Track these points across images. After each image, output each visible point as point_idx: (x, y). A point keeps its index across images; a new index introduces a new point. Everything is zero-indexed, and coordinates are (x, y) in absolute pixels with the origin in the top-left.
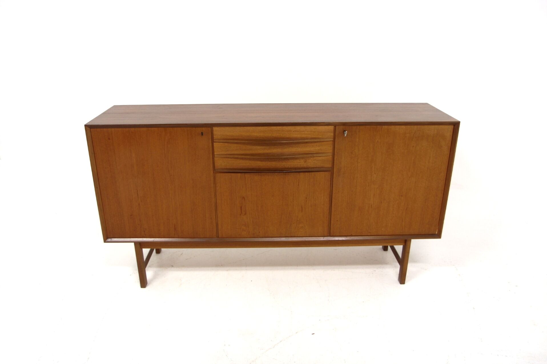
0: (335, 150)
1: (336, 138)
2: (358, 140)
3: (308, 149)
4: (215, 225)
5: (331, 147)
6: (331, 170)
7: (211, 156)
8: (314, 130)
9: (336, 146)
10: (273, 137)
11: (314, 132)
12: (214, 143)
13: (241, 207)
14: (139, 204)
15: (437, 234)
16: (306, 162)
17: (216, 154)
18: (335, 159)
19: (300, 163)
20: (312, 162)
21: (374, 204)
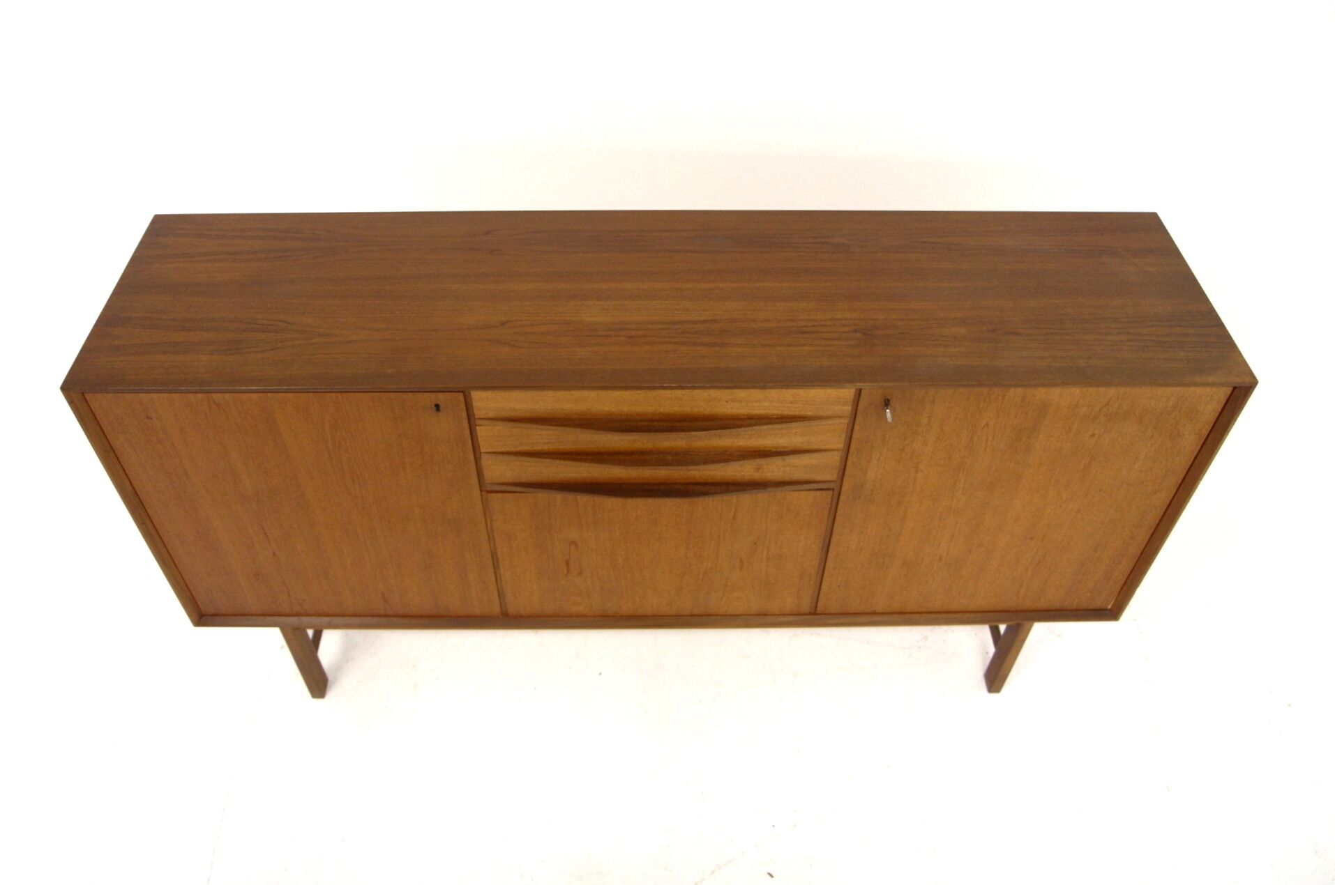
0: (853, 445)
1: (859, 416)
2: (925, 420)
3: (769, 442)
4: (496, 594)
5: (840, 437)
6: (834, 490)
7: (472, 457)
8: (791, 399)
9: (856, 435)
10: (660, 413)
11: (792, 403)
12: (477, 428)
13: (567, 563)
14: (274, 554)
15: (1110, 610)
16: (761, 470)
17: (484, 453)
18: (849, 462)
19: (742, 471)
20: (779, 469)
21: (947, 554)
